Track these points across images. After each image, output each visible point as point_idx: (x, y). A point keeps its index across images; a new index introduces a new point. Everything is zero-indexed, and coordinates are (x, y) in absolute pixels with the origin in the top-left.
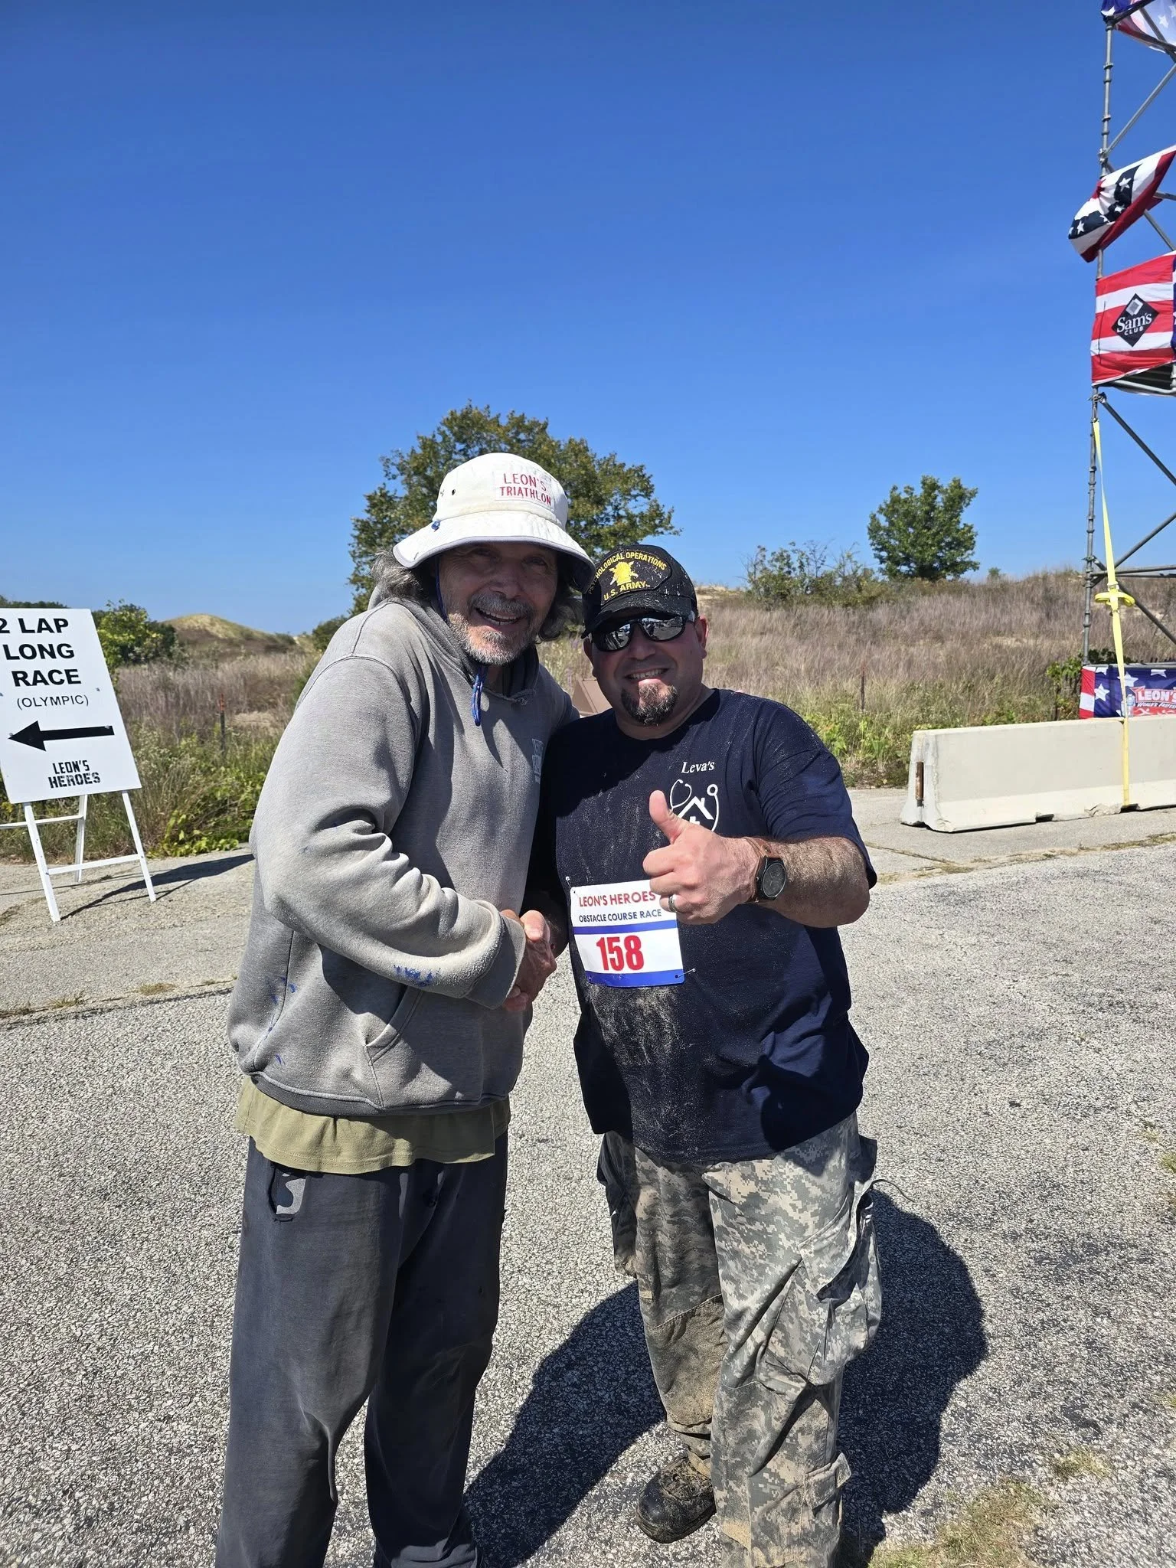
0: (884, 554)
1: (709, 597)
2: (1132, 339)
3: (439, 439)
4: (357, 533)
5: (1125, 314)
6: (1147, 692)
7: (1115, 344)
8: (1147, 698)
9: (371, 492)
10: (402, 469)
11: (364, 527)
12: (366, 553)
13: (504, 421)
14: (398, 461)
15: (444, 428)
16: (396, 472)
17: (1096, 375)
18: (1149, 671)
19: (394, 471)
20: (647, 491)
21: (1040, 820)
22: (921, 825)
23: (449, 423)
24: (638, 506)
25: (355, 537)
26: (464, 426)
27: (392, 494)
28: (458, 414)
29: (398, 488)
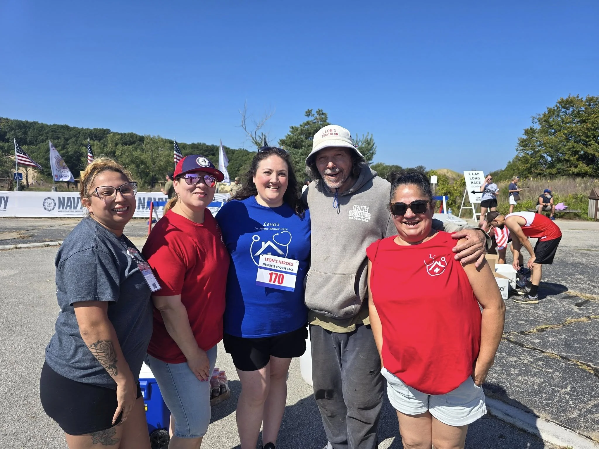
3: (556, 108)
4: (519, 142)
9: (526, 128)
10: (539, 120)
11: (523, 141)
13: (584, 99)
14: (538, 117)
15: (558, 105)
19: (536, 120)
23: (560, 103)
25: (518, 144)
26: (567, 103)
27: (535, 129)
28: (565, 99)
29: (537, 127)
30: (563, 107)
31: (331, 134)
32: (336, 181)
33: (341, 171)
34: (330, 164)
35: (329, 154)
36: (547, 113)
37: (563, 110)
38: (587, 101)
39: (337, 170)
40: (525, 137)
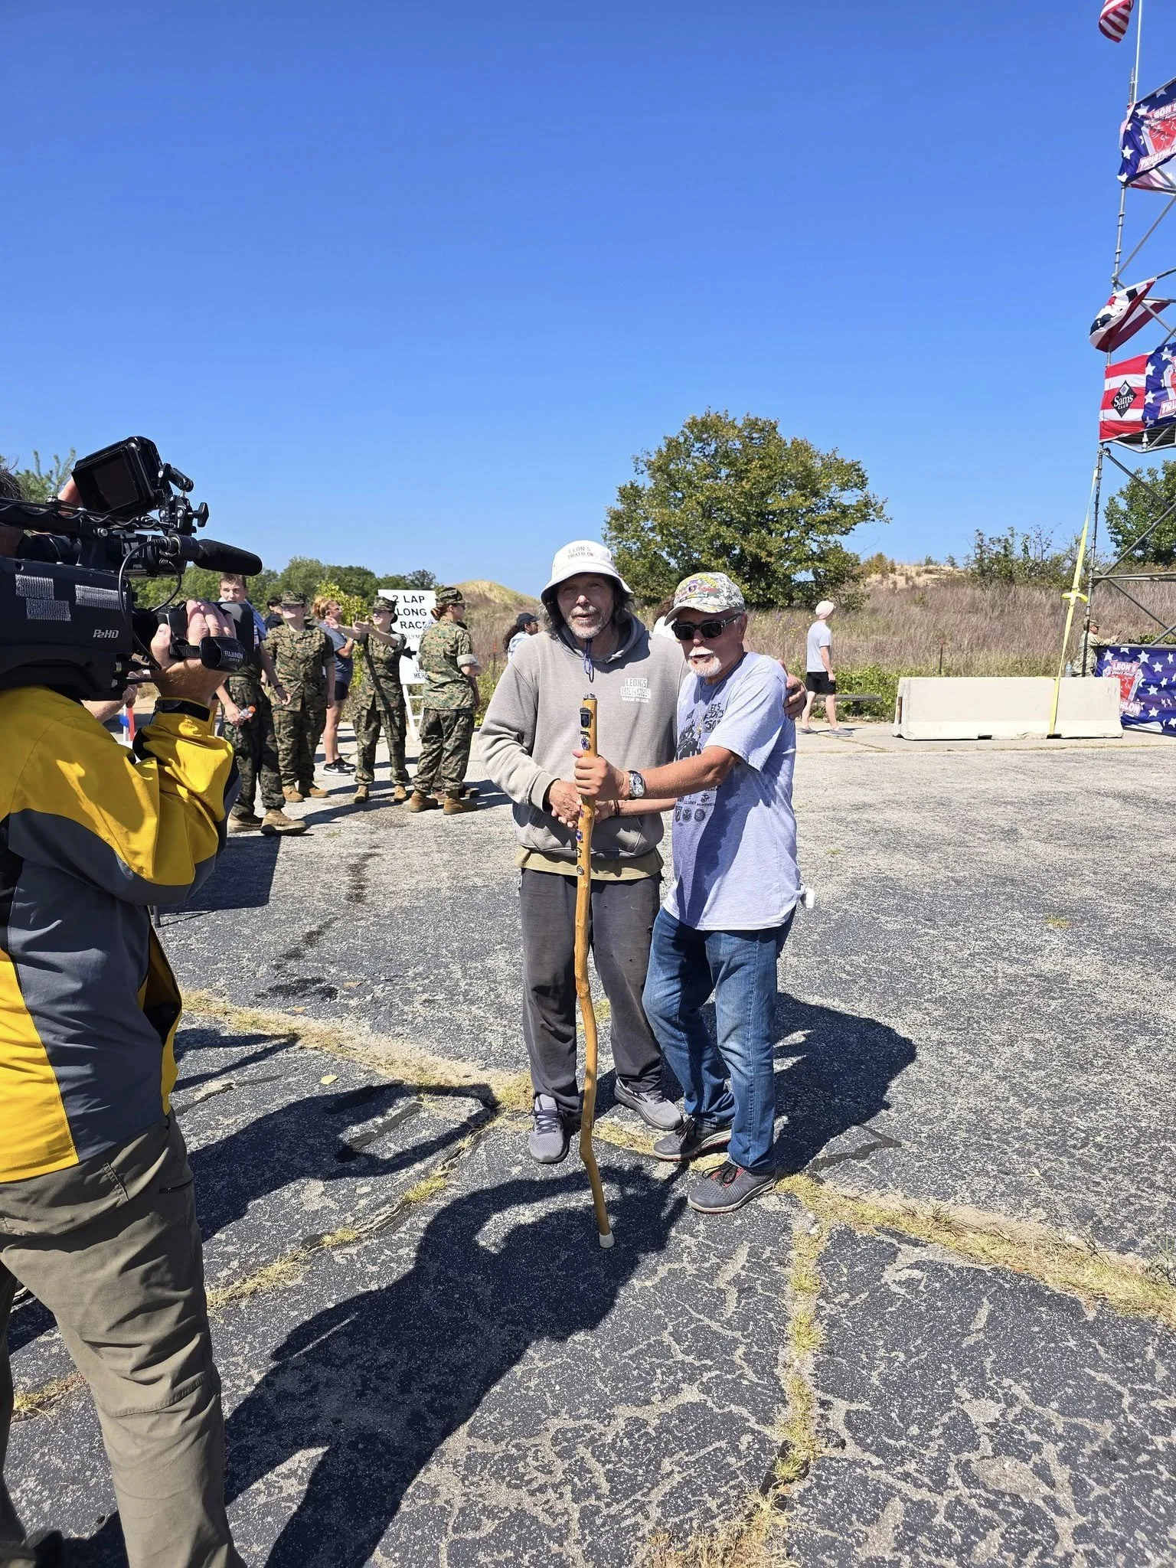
0: (1120, 537)
1: (936, 576)
2: (1121, 412)
3: (682, 440)
4: (609, 519)
5: (1119, 394)
6: (1119, 664)
7: (1112, 415)
8: (1118, 668)
9: (622, 485)
10: (649, 466)
11: (617, 517)
12: (616, 538)
13: (739, 423)
14: (645, 458)
15: (686, 430)
16: (644, 468)
17: (1102, 436)
18: (1119, 648)
19: (642, 467)
20: (862, 484)
21: (980, 738)
22: (900, 736)
23: (689, 427)
24: (850, 498)
25: (607, 523)
26: (703, 429)
27: (641, 487)
28: (699, 419)
29: (646, 482)
30: (699, 439)
31: (583, 554)
32: (589, 625)
33: (597, 613)
34: (582, 599)
35: (581, 583)
36: (664, 449)
37: (698, 445)
38: (746, 426)
39: (591, 608)
40: (619, 507)
